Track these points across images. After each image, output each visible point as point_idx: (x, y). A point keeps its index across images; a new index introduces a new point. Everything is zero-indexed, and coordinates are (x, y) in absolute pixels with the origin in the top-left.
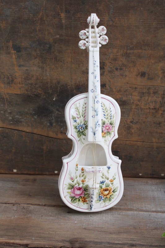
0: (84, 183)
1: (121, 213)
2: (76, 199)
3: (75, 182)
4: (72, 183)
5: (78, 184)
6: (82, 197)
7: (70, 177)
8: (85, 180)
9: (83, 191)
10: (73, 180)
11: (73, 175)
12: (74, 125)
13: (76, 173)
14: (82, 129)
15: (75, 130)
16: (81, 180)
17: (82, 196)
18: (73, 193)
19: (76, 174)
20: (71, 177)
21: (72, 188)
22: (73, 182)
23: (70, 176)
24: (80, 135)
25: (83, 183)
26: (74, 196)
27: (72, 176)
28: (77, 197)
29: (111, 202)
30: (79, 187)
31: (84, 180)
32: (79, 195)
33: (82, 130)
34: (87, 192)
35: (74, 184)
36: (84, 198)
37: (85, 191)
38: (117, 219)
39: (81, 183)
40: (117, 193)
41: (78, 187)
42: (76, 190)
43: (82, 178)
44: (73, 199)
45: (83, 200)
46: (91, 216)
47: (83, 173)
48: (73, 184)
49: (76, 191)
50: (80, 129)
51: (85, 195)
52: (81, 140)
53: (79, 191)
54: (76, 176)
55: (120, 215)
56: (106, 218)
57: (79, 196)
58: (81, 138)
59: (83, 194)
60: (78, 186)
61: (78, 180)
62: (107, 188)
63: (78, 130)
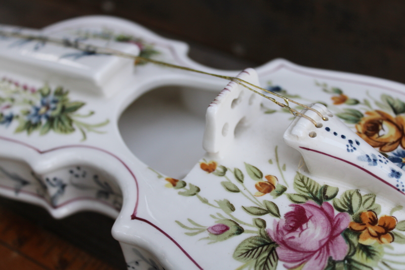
0: (278, 188)
2: (348, 259)
3: (246, 220)
4: (243, 236)
5: (268, 211)
6: (356, 227)
7: (206, 234)
8: (268, 177)
9: (322, 209)
10: (233, 229)
11: (208, 217)
12: (19, 130)
13: (205, 201)
15: (36, 133)
16: (255, 191)
17: (344, 226)
18: (303, 261)
19: (210, 202)
20: (212, 228)
21: (272, 251)
22: (240, 231)
23: (201, 231)
24: (67, 123)
25: (274, 191)
26: (325, 263)
27: (211, 223)
28: (340, 250)
30: (288, 215)
31: (264, 180)
32: (332, 237)
33: (54, 109)
34: (338, 197)
35: (256, 229)
36: (366, 221)
37: (328, 198)
39: (269, 197)
41: (282, 221)
42: (296, 234)
43: (250, 183)
45: (372, 230)
47: (225, 170)
48: (251, 231)
50: (50, 113)
51: (351, 211)
53: (310, 223)
54: (220, 203)
57: (341, 238)
58: (79, 124)
59: (336, 212)
60: (278, 215)
61: (249, 204)
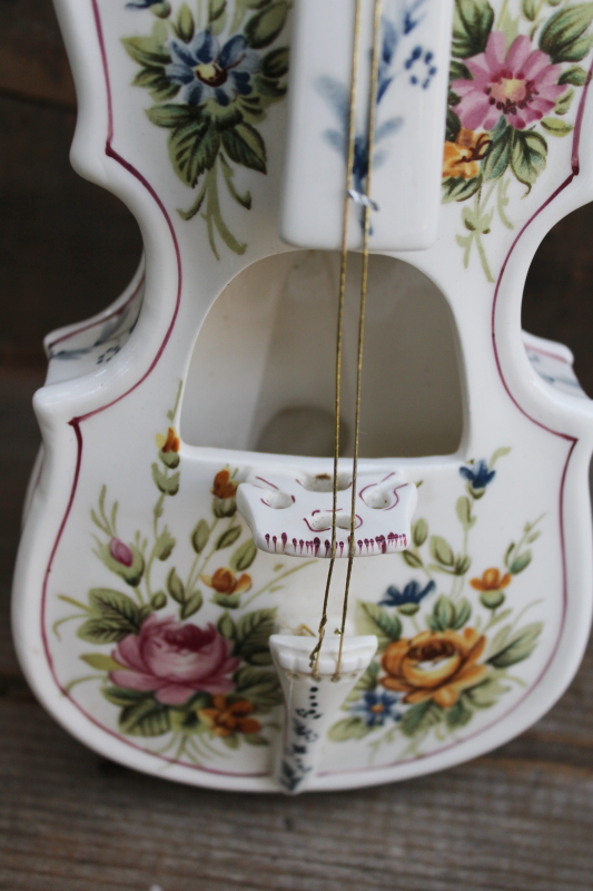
0: (231, 598)
1: (541, 794)
2: (166, 708)
3: (156, 580)
4: (128, 591)
5: (184, 603)
6: (219, 702)
7: (105, 539)
8: (246, 579)
9: (223, 659)
10: (131, 572)
11: (133, 529)
12: (132, 45)
13: (158, 512)
14: (229, 86)
15: (145, 98)
16: (210, 571)
17: (213, 690)
18: (132, 666)
19: (161, 521)
20: (119, 544)
21: (123, 632)
22: (134, 582)
23: (107, 530)
24: (200, 156)
25: (222, 596)
26: (145, 688)
27: (127, 538)
28: (174, 697)
29: (462, 732)
30: (192, 629)
31: (237, 575)
32: (185, 684)
33: (222, 100)
34: (257, 670)
35: (147, 600)
36: (237, 707)
37: (248, 659)
38: (504, 863)
39: (208, 593)
40: (524, 671)
41: (179, 624)
42: (165, 647)
43: (223, 560)
44: (141, 711)
45: (225, 717)
46: (289, 825)
47: (231, 513)
48: (140, 597)
49: (157, 651)
50: (208, 93)
51: (240, 689)
52: (214, 209)
53: (192, 656)
54: (165, 535)
55: (524, 814)
56: (409, 847)
57: (189, 693)
58: (212, 187)
59: (229, 676)
60: (183, 615)
61: (183, 575)
62: (440, 636)
63: (181, 98)
